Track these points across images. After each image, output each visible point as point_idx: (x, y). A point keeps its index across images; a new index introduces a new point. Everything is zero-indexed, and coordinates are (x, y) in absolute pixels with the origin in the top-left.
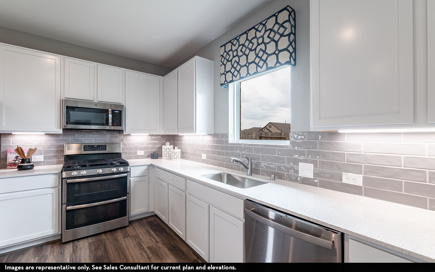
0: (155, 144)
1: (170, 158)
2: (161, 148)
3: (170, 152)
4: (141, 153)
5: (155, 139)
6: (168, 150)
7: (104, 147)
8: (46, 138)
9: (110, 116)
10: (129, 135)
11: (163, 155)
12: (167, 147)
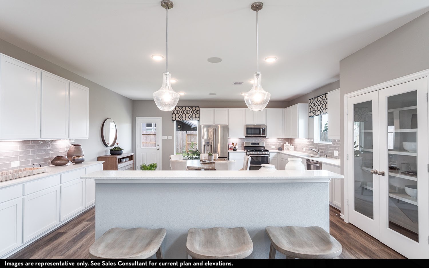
0: (281, 143)
1: (288, 150)
2: (283, 145)
3: (288, 148)
4: (273, 147)
5: (281, 141)
6: (287, 146)
7: (258, 144)
8: (239, 140)
9: (261, 130)
10: (268, 138)
11: (285, 149)
12: (287, 145)
